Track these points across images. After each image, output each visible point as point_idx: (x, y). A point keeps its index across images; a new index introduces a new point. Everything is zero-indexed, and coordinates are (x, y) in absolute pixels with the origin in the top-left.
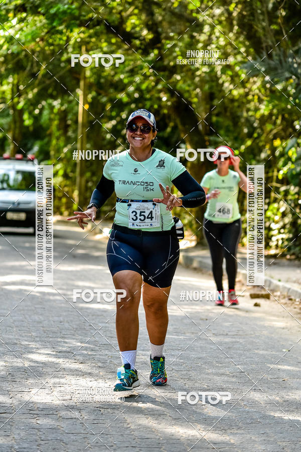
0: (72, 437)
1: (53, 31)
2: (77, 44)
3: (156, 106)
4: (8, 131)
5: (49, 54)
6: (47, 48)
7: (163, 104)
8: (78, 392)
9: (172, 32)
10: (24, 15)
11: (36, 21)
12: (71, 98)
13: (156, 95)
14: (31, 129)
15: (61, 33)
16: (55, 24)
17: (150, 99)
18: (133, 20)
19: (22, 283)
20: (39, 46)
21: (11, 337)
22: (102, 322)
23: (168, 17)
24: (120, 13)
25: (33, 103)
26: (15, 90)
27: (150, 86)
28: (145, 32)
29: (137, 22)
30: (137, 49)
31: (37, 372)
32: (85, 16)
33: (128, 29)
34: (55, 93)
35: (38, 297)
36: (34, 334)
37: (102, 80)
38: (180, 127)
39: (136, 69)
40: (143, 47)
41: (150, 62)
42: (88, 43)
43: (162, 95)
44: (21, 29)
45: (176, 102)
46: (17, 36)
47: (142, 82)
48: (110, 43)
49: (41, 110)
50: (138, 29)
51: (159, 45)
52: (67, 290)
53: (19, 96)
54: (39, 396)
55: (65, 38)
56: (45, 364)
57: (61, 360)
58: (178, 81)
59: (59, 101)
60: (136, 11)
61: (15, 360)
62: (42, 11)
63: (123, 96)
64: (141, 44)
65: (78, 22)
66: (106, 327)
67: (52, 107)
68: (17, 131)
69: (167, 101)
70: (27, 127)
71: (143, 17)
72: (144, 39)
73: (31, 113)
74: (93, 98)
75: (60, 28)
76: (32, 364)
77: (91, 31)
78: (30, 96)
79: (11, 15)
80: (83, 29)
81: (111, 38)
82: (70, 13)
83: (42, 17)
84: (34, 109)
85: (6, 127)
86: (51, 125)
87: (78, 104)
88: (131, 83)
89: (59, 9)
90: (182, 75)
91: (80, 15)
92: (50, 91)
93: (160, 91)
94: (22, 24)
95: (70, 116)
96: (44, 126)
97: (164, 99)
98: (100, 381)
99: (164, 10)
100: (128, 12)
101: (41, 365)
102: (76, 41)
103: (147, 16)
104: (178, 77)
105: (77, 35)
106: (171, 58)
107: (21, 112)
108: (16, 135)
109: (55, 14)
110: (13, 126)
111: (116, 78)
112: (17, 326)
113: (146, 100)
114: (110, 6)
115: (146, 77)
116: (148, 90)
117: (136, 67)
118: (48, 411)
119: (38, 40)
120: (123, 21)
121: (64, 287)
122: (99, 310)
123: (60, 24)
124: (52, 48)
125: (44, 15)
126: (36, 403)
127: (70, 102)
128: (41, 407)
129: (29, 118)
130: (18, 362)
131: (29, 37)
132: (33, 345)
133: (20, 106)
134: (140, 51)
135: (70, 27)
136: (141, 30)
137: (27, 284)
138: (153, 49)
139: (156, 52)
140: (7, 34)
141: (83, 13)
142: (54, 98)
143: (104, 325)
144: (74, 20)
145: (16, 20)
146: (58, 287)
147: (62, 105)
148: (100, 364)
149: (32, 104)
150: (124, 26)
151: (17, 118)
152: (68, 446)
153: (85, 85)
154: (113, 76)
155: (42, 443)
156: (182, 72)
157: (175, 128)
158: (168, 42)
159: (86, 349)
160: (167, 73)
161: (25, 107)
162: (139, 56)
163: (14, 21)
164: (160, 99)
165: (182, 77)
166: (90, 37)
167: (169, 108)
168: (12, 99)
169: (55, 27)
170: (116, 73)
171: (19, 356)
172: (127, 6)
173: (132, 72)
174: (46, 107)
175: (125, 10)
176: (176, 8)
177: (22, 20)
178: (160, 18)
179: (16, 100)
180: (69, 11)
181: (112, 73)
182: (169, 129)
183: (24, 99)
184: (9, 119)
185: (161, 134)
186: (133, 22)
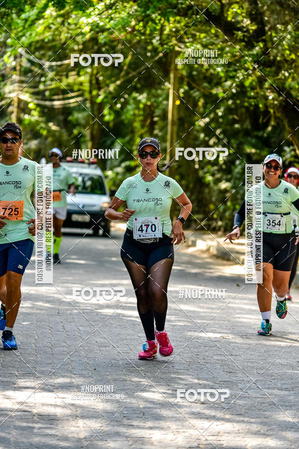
3: (261, 105)
7: (269, 103)
9: (279, 23)
12: (160, 91)
13: (262, 93)
14: (111, 125)
17: (255, 97)
25: (115, 97)
26: (94, 82)
27: (254, 84)
28: (247, 22)
29: (239, 11)
30: (237, 41)
33: (229, 19)
37: (195, 73)
38: (287, 128)
40: (246, 39)
45: (282, 101)
47: (245, 79)
48: (209, 33)
50: (239, 18)
51: (264, 38)
53: (99, 89)
58: (286, 79)
59: (145, 95)
63: (218, 91)
64: (244, 36)
67: (137, 102)
68: (96, 127)
69: (273, 99)
70: (107, 123)
71: (246, 5)
72: (248, 31)
73: (111, 108)
74: (185, 93)
78: (112, 88)
80: (179, 18)
81: (210, 28)
84: (116, 103)
85: (83, 122)
86: (134, 121)
87: (167, 98)
90: (290, 71)
92: (134, 83)
93: (266, 89)
94: (111, 11)
95: (158, 112)
96: (126, 122)
97: (270, 98)
103: (250, 5)
104: (286, 74)
107: (101, 106)
108: (95, 132)
110: (90, 122)
111: (211, 71)
116: (252, 87)
120: (224, 9)
127: (158, 96)
129: (110, 114)
133: (99, 99)
134: (242, 43)
136: (244, 19)
138: (258, 42)
139: (261, 45)
140: (90, 20)
142: (140, 92)
147: (148, 99)
149: (113, 98)
150: (225, 15)
151: (96, 113)
153: (175, 77)
156: (290, 68)
158: (274, 34)
160: (274, 69)
161: (105, 101)
162: (240, 48)
164: (266, 98)
165: (290, 74)
167: (275, 107)
168: (90, 92)
174: (130, 101)
179: (94, 93)
182: (269, 129)
183: (105, 92)
184: (85, 114)
185: (260, 134)
186: (235, 10)
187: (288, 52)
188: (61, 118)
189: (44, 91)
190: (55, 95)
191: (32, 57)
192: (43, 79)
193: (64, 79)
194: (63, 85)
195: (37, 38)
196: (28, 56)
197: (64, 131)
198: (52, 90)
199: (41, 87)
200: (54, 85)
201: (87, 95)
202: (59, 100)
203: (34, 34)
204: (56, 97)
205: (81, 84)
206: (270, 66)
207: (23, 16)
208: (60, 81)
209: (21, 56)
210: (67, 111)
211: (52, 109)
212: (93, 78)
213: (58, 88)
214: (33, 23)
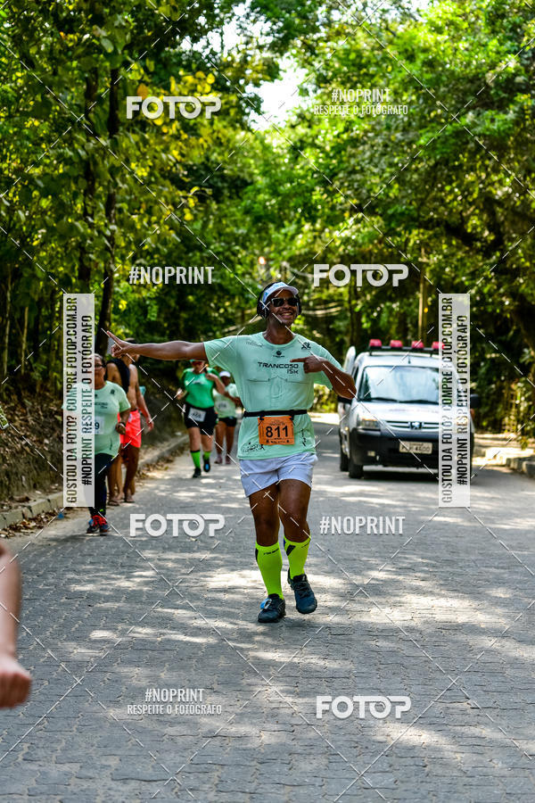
0: (413, 661)
1: (391, 232)
2: (415, 247)
3: (498, 311)
4: (346, 334)
5: (387, 256)
6: (385, 250)
7: (505, 308)
8: (419, 611)
9: (514, 233)
10: (360, 215)
11: (373, 222)
12: (411, 300)
13: (499, 299)
14: (369, 332)
15: (400, 235)
16: (393, 225)
17: (493, 303)
18: (475, 221)
19: (361, 494)
20: (377, 248)
21: (350, 552)
22: (444, 537)
23: (510, 217)
24: (461, 213)
25: (372, 306)
26: (353, 292)
27: (492, 290)
28: (486, 233)
29: (478, 223)
30: (478, 251)
31: (377, 590)
32: (424, 217)
33: (469, 230)
34: (393, 295)
35: (377, 510)
36: (373, 549)
37: (442, 283)
38: (523, 331)
39: (477, 272)
40: (484, 249)
41: (491, 265)
42: (427, 245)
43: (504, 299)
44: (358, 231)
45: (518, 306)
46: (354, 237)
47: (484, 285)
48: (450, 245)
49: (380, 313)
50: (479, 230)
51: (501, 247)
52: (408, 501)
54: (379, 615)
55: (404, 240)
56: (385, 582)
57: (401, 578)
58: (521, 284)
59: (398, 304)
60: (477, 211)
61: (354, 577)
62: (380, 212)
64: (482, 246)
65: (417, 224)
66: (447, 542)
67: (391, 310)
68: (355, 334)
69: (510, 305)
70: (366, 330)
71: (485, 217)
72: (486, 241)
73: (368, 316)
74: (433, 302)
75: (398, 229)
76: (373, 582)
77: (431, 232)
78: (368, 297)
79: (347, 214)
80: (422, 231)
81: (451, 239)
82: (409, 214)
83: (379, 217)
84: (373, 312)
85: (343, 329)
86: (390, 328)
87: (417, 307)
88: (472, 287)
89: (396, 210)
90: (525, 278)
91: (419, 216)
92: (389, 293)
93: (502, 295)
94: (359, 225)
95: (409, 320)
96: (383, 329)
97: (507, 303)
98: (442, 599)
99: (507, 209)
100: (469, 212)
101: (381, 583)
102: (415, 243)
103: (489, 216)
104: (521, 281)
105: (415, 237)
106: (513, 259)
107: (359, 314)
108: (354, 339)
109: (393, 215)
110: (350, 329)
111: (457, 281)
112: (356, 541)
113: (488, 304)
114: (450, 206)
115: (487, 280)
116: (490, 294)
117: (477, 270)
118: (388, 632)
119: (376, 242)
120: (464, 221)
121: (404, 499)
122: (440, 522)
123: (399, 226)
124: (390, 250)
125: (381, 215)
126: (376, 624)
127: (410, 304)
128: (381, 628)
129: (367, 322)
130: (358, 580)
131: (366, 240)
132: (373, 561)
133: (358, 309)
134: (481, 253)
135: (408, 229)
136: (483, 230)
137: (366, 496)
138: (495, 251)
139: (498, 254)
140: (343, 235)
141: (422, 214)
142: (393, 301)
143: (445, 539)
144: (413, 221)
145: (352, 219)
146: (399, 498)
147: (401, 307)
148: (442, 582)
149: (370, 307)
150: (465, 227)
151: (355, 321)
152: (408, 670)
153: (424, 287)
154: (454, 279)
155: (382, 667)
156: (525, 275)
157: (517, 332)
158: (510, 244)
159: (427, 565)
160: (509, 276)
161: (363, 310)
162: (480, 258)
163: (351, 221)
164: (503, 303)
165: (525, 281)
166: (430, 238)
167: (511, 312)
168: (349, 302)
169: (393, 229)
170: (456, 276)
171: (358, 572)
172: (468, 206)
173: (474, 275)
174: (385, 310)
175: (466, 209)
176: (518, 207)
177: (357, 221)
178: (502, 218)
179: (353, 302)
180: (407, 212)
181: (453, 275)
182: (512, 333)
183: (362, 302)
184: (346, 322)
185: (503, 338)
186: (474, 222)
187: (523, 260)
188: (324, 326)
189: (309, 301)
190: (318, 305)
191: (296, 271)
192: (307, 291)
193: (325, 290)
194: (324, 297)
195: (297, 252)
196: (292, 269)
197: (326, 338)
198: (314, 300)
199: (305, 298)
200: (316, 296)
201: (346, 305)
202: (321, 309)
203: (294, 248)
204: (318, 307)
205: (341, 294)
206: (506, 274)
207: (283, 231)
208: (321, 292)
209: (286, 269)
210: (329, 319)
211: (315, 318)
212: (352, 289)
213: (320, 299)
214: (293, 238)
